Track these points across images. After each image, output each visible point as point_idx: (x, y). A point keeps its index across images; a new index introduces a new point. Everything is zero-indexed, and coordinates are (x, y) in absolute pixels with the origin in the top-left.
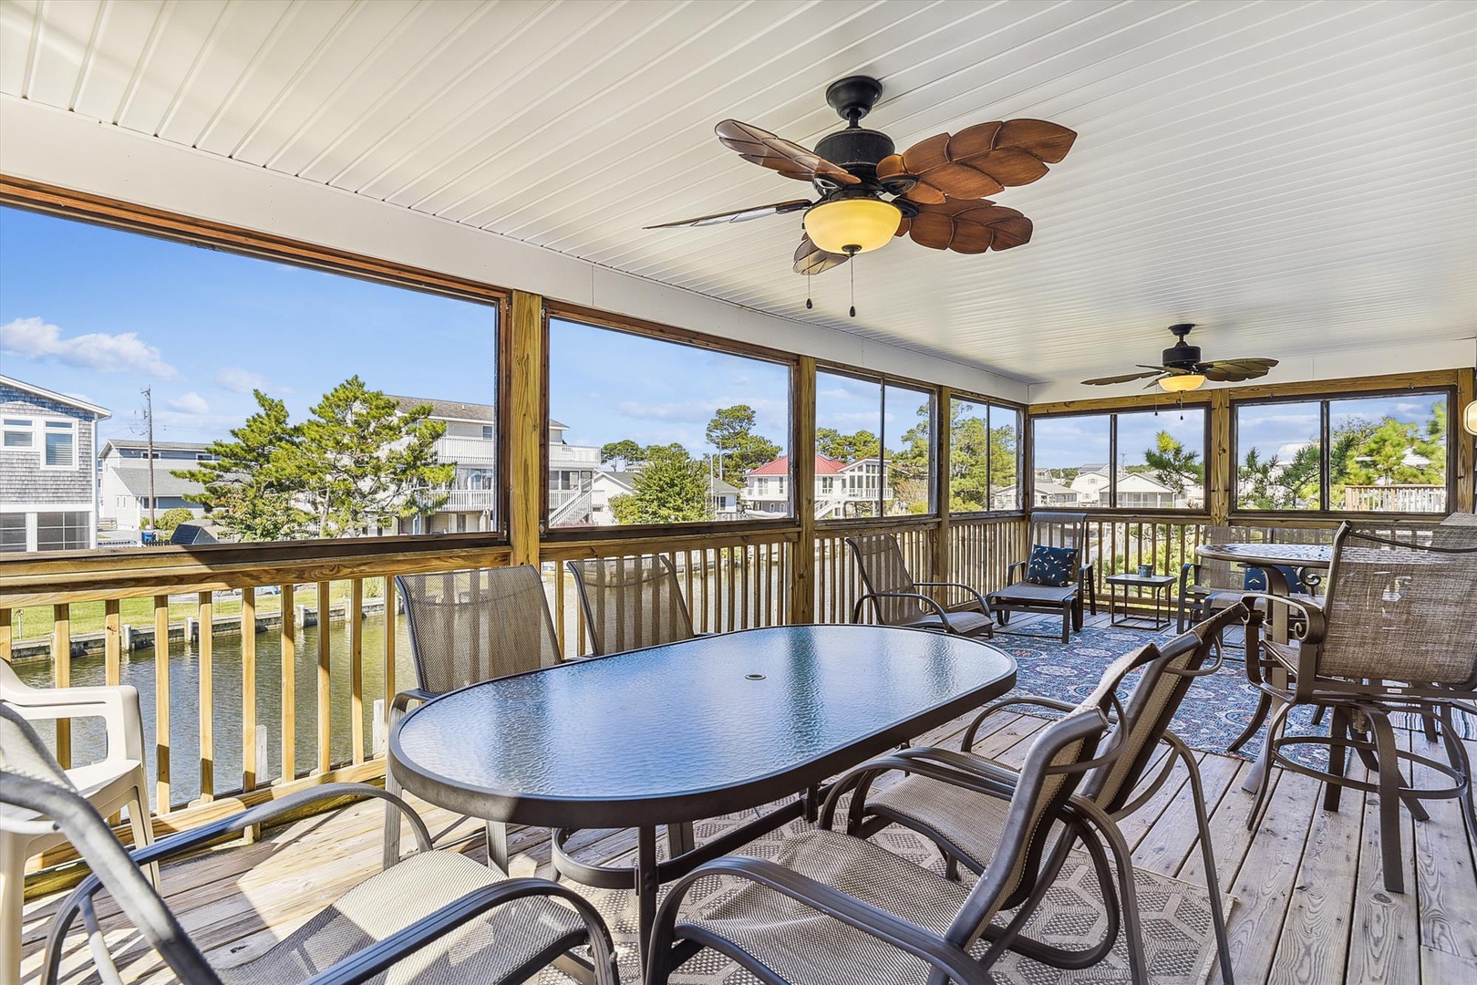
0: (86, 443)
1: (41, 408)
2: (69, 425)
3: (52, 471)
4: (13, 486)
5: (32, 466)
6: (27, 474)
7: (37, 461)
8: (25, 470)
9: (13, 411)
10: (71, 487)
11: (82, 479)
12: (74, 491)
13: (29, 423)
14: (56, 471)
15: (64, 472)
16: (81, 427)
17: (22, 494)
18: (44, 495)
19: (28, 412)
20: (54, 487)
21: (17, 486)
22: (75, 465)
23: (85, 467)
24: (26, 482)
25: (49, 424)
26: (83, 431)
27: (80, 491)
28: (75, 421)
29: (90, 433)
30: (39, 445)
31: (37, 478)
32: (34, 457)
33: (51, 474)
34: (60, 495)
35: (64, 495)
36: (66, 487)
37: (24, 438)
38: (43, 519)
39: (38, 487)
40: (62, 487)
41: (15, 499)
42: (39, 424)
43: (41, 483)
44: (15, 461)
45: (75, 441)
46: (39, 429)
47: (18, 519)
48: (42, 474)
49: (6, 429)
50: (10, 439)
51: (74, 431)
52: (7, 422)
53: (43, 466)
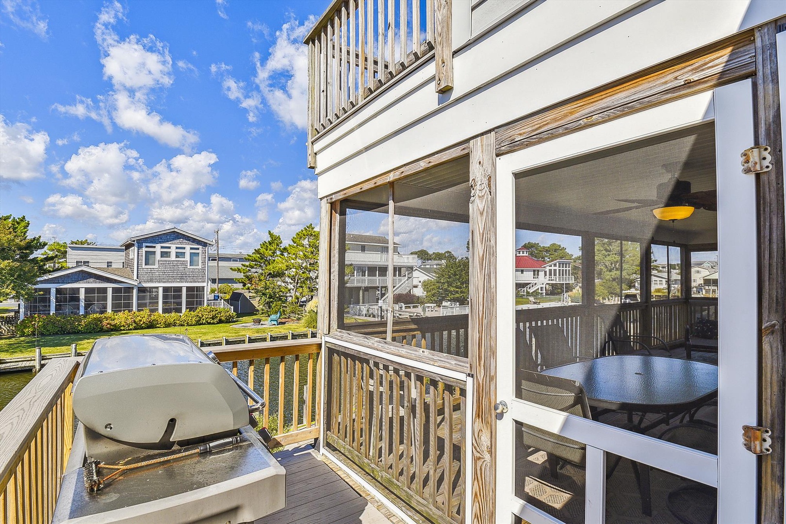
0: (204, 256)
1: (188, 242)
2: (198, 249)
5: (185, 266)
6: (183, 270)
8: (182, 268)
9: (179, 243)
10: (199, 275)
11: (202, 272)
12: (199, 277)
13: (184, 248)
14: (193, 269)
15: (196, 269)
16: (203, 249)
17: (182, 279)
18: (189, 279)
19: (184, 243)
20: (192, 275)
21: (179, 275)
22: (200, 266)
23: (204, 267)
24: (183, 274)
25: (191, 249)
26: (203, 251)
27: (201, 277)
28: (200, 247)
29: (206, 252)
30: (187, 258)
31: (186, 272)
32: (186, 263)
33: (191, 270)
34: (195, 279)
36: (196, 275)
37: (183, 254)
38: (188, 289)
39: (186, 275)
41: (178, 281)
42: (188, 248)
43: (188, 274)
44: (178, 264)
45: (200, 255)
46: (188, 251)
47: (179, 289)
48: (188, 270)
49: (177, 251)
50: (178, 255)
51: (200, 251)
52: (177, 248)
53: (188, 266)
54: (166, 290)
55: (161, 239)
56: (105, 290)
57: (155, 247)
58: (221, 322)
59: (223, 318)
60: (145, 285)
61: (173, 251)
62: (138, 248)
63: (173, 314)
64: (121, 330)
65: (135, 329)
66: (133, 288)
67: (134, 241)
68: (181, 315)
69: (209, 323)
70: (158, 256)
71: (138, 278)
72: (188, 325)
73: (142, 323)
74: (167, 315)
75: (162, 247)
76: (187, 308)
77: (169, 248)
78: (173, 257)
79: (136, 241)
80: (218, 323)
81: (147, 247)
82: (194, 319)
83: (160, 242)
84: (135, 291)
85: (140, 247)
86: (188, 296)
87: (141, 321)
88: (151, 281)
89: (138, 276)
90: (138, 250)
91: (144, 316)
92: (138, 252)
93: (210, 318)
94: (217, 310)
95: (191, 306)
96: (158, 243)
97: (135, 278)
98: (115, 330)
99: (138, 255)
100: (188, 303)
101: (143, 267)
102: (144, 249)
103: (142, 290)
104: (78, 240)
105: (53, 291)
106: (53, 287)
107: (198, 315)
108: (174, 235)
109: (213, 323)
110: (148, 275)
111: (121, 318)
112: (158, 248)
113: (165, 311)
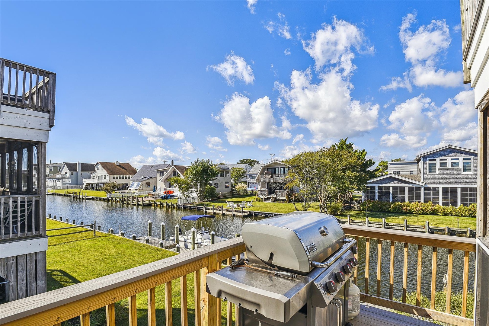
0: (476, 164)
1: (462, 154)
2: (470, 159)
4: (454, 179)
5: (459, 173)
6: (458, 175)
7: (461, 171)
8: (457, 174)
9: (454, 156)
10: (471, 179)
11: (474, 177)
12: (472, 181)
13: (458, 159)
14: (466, 174)
15: (469, 174)
16: (474, 159)
17: (457, 182)
18: (462, 182)
19: (458, 156)
20: (466, 179)
21: (455, 179)
22: (472, 172)
23: (475, 172)
24: (457, 178)
25: (464, 159)
26: (475, 160)
27: (474, 180)
28: (472, 157)
30: (461, 166)
31: (461, 177)
32: (460, 170)
33: (465, 175)
34: (467, 182)
35: (469, 182)
36: (469, 179)
37: (457, 164)
38: (463, 189)
39: (461, 179)
40: (468, 179)
41: (454, 183)
42: (461, 159)
43: (462, 178)
44: (454, 171)
45: (472, 164)
46: (461, 161)
47: (455, 189)
48: (462, 175)
49: (452, 162)
50: (453, 164)
51: (472, 161)
52: (452, 159)
53: (462, 173)
54: (444, 189)
55: (440, 154)
56: (403, 188)
57: (435, 160)
60: (429, 186)
61: (449, 162)
62: (424, 161)
63: (450, 207)
64: (413, 214)
65: (423, 214)
66: (420, 188)
67: (421, 157)
68: (457, 208)
70: (438, 166)
71: (424, 181)
72: (462, 216)
73: (427, 210)
74: (445, 207)
75: (441, 160)
76: (461, 203)
77: (446, 160)
78: (449, 166)
79: (422, 157)
81: (429, 160)
82: (467, 212)
83: (439, 156)
84: (422, 190)
85: (425, 161)
86: (462, 195)
87: (426, 209)
88: (433, 183)
89: (424, 180)
90: (424, 162)
91: (429, 206)
92: (424, 164)
95: (465, 202)
96: (437, 157)
97: (422, 180)
98: (410, 213)
99: (424, 166)
100: (462, 200)
101: (427, 174)
102: (428, 162)
103: (427, 189)
104: (395, 159)
105: (377, 188)
106: (377, 186)
107: (470, 210)
108: (450, 150)
110: (431, 179)
111: (413, 206)
112: (438, 161)
113: (444, 204)
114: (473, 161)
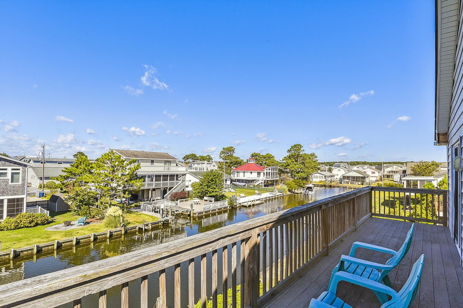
0: (24, 175)
1: (10, 164)
2: (19, 169)
3: (13, 185)
5: (6, 183)
6: (5, 186)
7: (8, 182)
9: (1, 166)
10: (19, 190)
11: (22, 187)
12: (19, 191)
13: (6, 169)
14: (14, 185)
15: (17, 185)
16: (23, 170)
17: (3, 194)
18: (9, 193)
19: (6, 166)
20: (13, 190)
22: (20, 182)
23: (23, 183)
24: (4, 189)
25: (13, 169)
26: (23, 171)
27: (21, 191)
28: (21, 168)
29: (26, 172)
30: (9, 176)
31: (8, 187)
32: (7, 181)
33: (12, 186)
34: (15, 193)
35: (17, 192)
36: (17, 190)
37: (5, 174)
38: (9, 201)
40: (16, 190)
41: (1, 195)
42: (10, 169)
43: (9, 189)
45: (21, 174)
46: (9, 171)
48: (10, 186)
53: (10, 183)
58: (37, 224)
59: (39, 222)
68: (2, 221)
69: (28, 227)
72: (8, 229)
76: (8, 216)
80: (34, 226)
82: (13, 225)
86: (8, 206)
93: (28, 223)
94: (34, 216)
95: (11, 214)
100: (8, 211)
107: (16, 222)
109: (30, 227)
114: (21, 171)
